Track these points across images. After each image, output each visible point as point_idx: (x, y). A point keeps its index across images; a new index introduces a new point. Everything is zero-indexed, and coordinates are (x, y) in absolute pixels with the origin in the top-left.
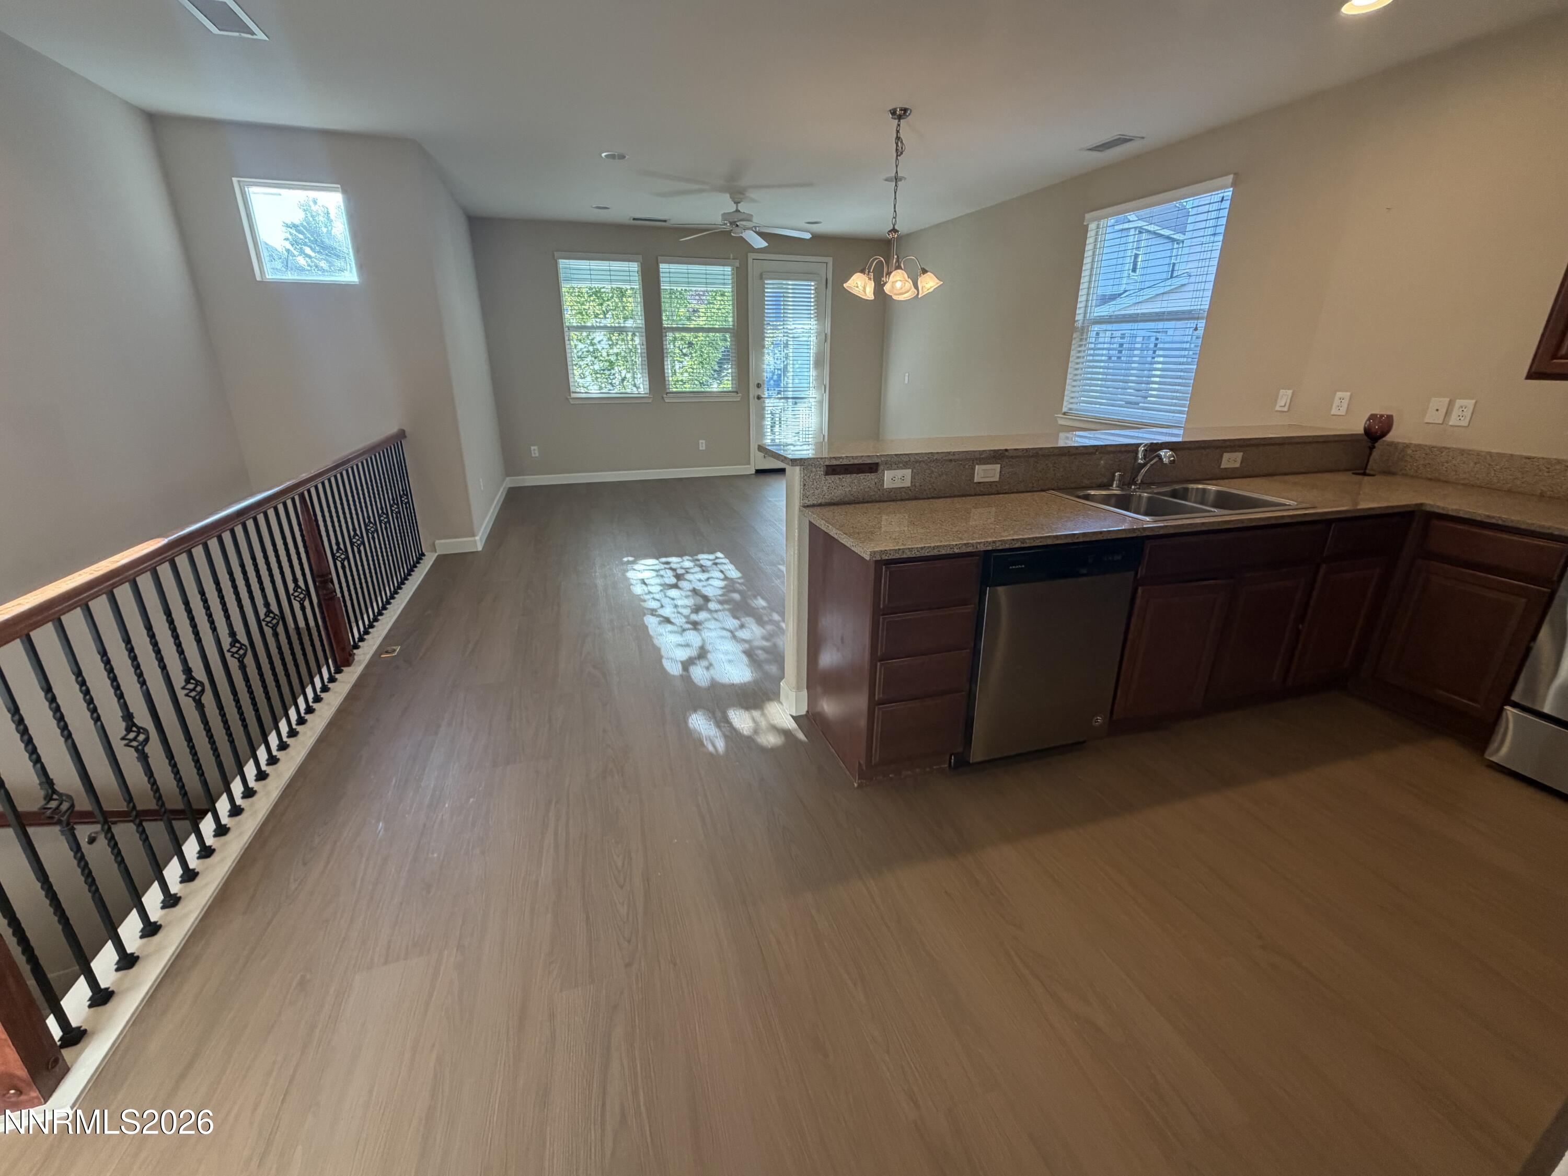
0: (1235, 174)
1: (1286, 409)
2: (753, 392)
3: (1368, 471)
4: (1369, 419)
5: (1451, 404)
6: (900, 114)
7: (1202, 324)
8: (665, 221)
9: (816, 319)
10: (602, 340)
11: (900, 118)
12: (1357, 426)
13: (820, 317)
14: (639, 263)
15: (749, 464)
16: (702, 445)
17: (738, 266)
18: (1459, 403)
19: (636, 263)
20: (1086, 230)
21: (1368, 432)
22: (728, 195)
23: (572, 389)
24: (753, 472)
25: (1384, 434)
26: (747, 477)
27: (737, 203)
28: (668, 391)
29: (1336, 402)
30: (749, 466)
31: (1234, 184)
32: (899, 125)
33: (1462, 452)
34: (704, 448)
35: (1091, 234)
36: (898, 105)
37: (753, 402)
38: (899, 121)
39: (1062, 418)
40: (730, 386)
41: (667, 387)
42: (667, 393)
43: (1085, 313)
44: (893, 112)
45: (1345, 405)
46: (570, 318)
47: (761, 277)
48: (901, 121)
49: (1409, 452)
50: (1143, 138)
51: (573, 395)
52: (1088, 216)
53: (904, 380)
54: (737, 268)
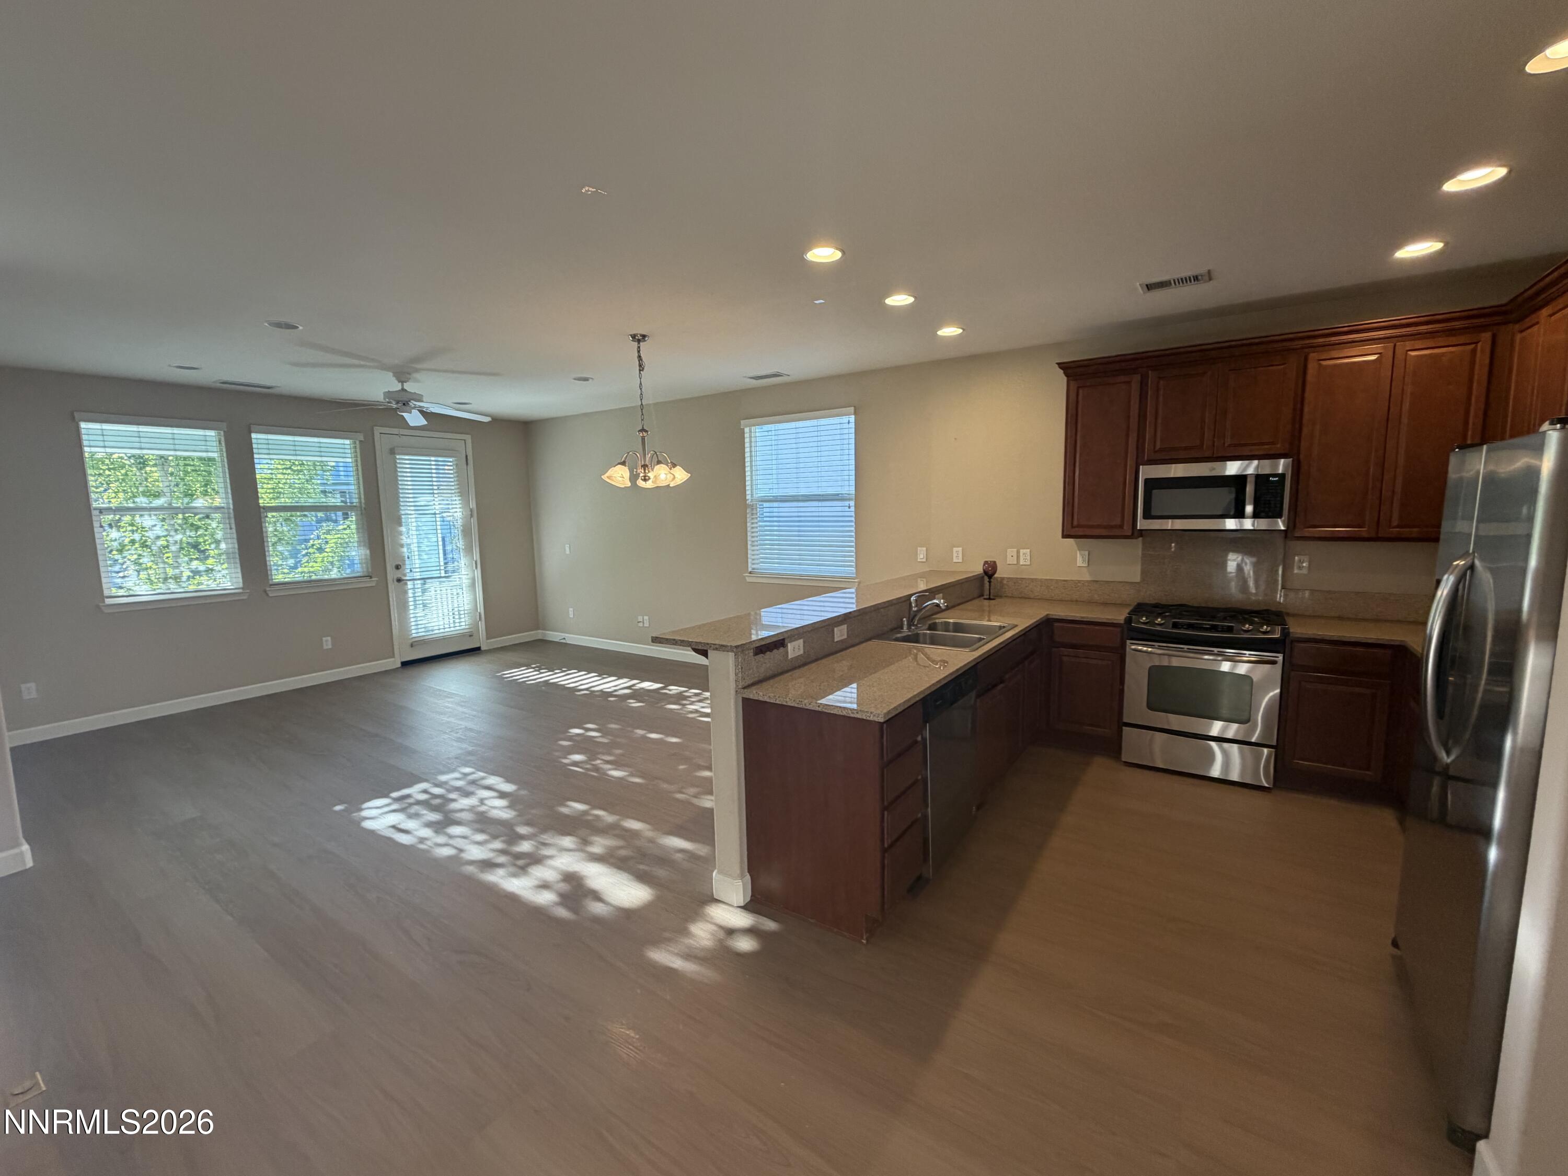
0: (854, 407)
1: (924, 560)
2: (392, 574)
3: (991, 597)
4: (984, 565)
5: (1018, 552)
6: (639, 339)
7: (852, 503)
8: (269, 388)
9: (459, 494)
10: (155, 526)
11: (639, 341)
12: (979, 569)
13: (463, 493)
14: (222, 433)
15: (393, 656)
16: (327, 642)
17: (362, 439)
18: (1022, 551)
19: (213, 431)
20: (743, 433)
21: (985, 572)
22: (391, 374)
23: (106, 593)
24: (399, 665)
25: (995, 572)
26: (395, 670)
27: (402, 382)
28: (271, 582)
29: (955, 555)
30: (393, 659)
31: (855, 413)
32: (639, 347)
33: (1032, 580)
34: (330, 647)
35: (747, 435)
36: (640, 331)
37: (392, 587)
38: (639, 343)
39: (749, 576)
40: (359, 570)
41: (270, 577)
42: (271, 585)
43: (752, 495)
44: (634, 336)
45: (960, 555)
46: (99, 499)
47: (392, 452)
48: (641, 343)
49: (1005, 582)
50: (789, 375)
51: (108, 601)
52: (742, 422)
53: (565, 550)
54: (360, 441)
